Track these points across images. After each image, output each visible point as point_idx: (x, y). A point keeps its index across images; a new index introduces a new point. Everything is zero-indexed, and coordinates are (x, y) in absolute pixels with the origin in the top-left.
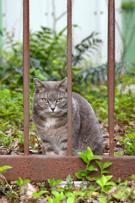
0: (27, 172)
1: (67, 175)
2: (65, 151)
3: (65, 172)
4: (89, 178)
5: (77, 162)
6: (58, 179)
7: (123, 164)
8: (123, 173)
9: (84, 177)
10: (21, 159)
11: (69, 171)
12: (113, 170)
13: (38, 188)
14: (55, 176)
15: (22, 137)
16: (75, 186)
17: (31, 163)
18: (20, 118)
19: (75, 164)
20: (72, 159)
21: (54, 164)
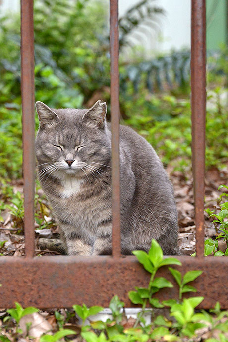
0: (32, 290)
1: (111, 296)
2: (106, 240)
3: (108, 291)
4: (155, 302)
5: (132, 270)
6: (94, 305)
7: (223, 274)
8: (224, 291)
9: (146, 301)
10: (18, 266)
11: (115, 288)
12: (203, 285)
13: (53, 322)
14: (88, 299)
15: (20, 203)
16: (128, 316)
17: (38, 273)
18: (16, 162)
19: (128, 275)
20: (121, 264)
21: (85, 275)
